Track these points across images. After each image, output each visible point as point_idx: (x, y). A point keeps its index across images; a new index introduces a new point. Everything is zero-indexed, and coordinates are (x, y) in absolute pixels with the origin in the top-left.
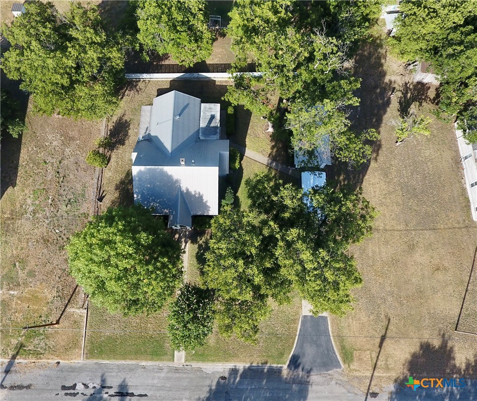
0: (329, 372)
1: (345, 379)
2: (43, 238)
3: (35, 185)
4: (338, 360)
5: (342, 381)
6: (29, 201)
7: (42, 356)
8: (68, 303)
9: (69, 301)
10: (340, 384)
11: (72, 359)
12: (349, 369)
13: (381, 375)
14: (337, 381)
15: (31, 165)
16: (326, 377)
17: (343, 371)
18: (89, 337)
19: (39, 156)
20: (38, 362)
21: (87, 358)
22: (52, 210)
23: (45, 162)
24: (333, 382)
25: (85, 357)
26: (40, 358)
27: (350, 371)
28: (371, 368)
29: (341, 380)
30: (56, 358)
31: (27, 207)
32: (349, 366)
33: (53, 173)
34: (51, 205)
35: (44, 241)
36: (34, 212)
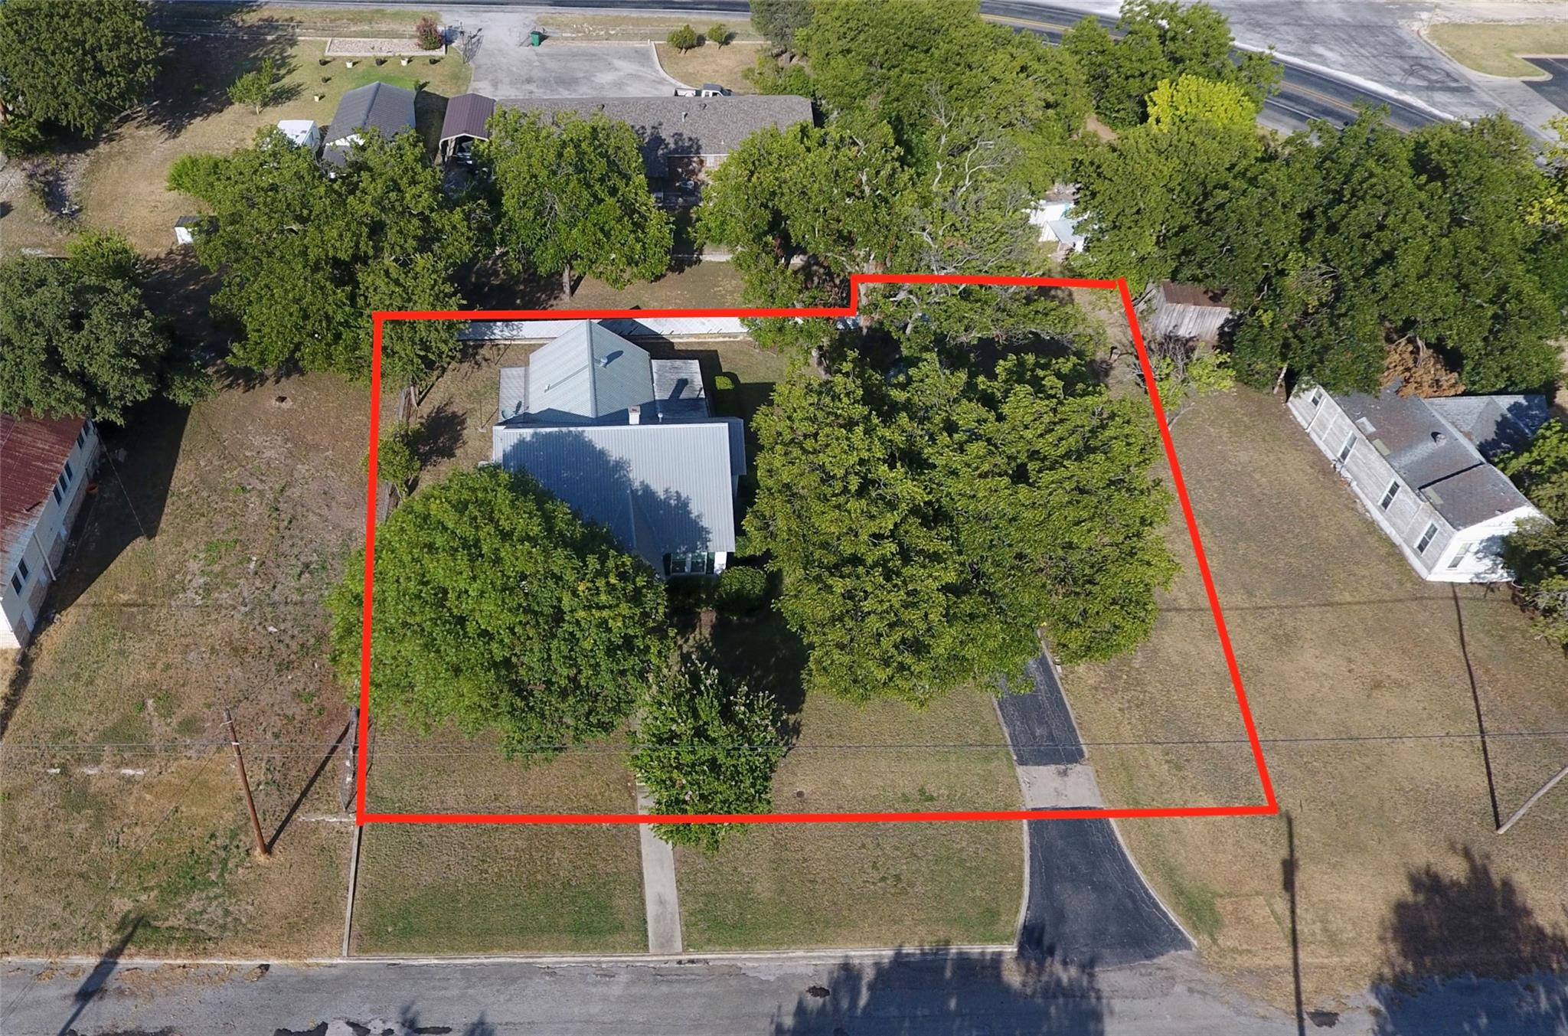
0: (1155, 961)
1: (1213, 977)
2: (231, 643)
3: (213, 532)
4: (1172, 924)
5: (1206, 985)
6: (193, 566)
7: (211, 945)
8: (299, 800)
9: (304, 794)
10: (1204, 994)
11: (311, 955)
12: (1215, 948)
13: (1326, 961)
14: (1193, 985)
15: (205, 494)
16: (1150, 974)
17: (1199, 954)
18: (365, 891)
19: (228, 475)
20: (198, 966)
21: (362, 950)
22: (258, 583)
23: (244, 489)
24: (1180, 989)
25: (354, 946)
26: (206, 953)
27: (1222, 953)
28: (1285, 944)
29: (1200, 981)
30: (258, 951)
31: (189, 578)
32: (1215, 941)
33: (264, 510)
34: (256, 573)
35: (235, 650)
36: (207, 589)
